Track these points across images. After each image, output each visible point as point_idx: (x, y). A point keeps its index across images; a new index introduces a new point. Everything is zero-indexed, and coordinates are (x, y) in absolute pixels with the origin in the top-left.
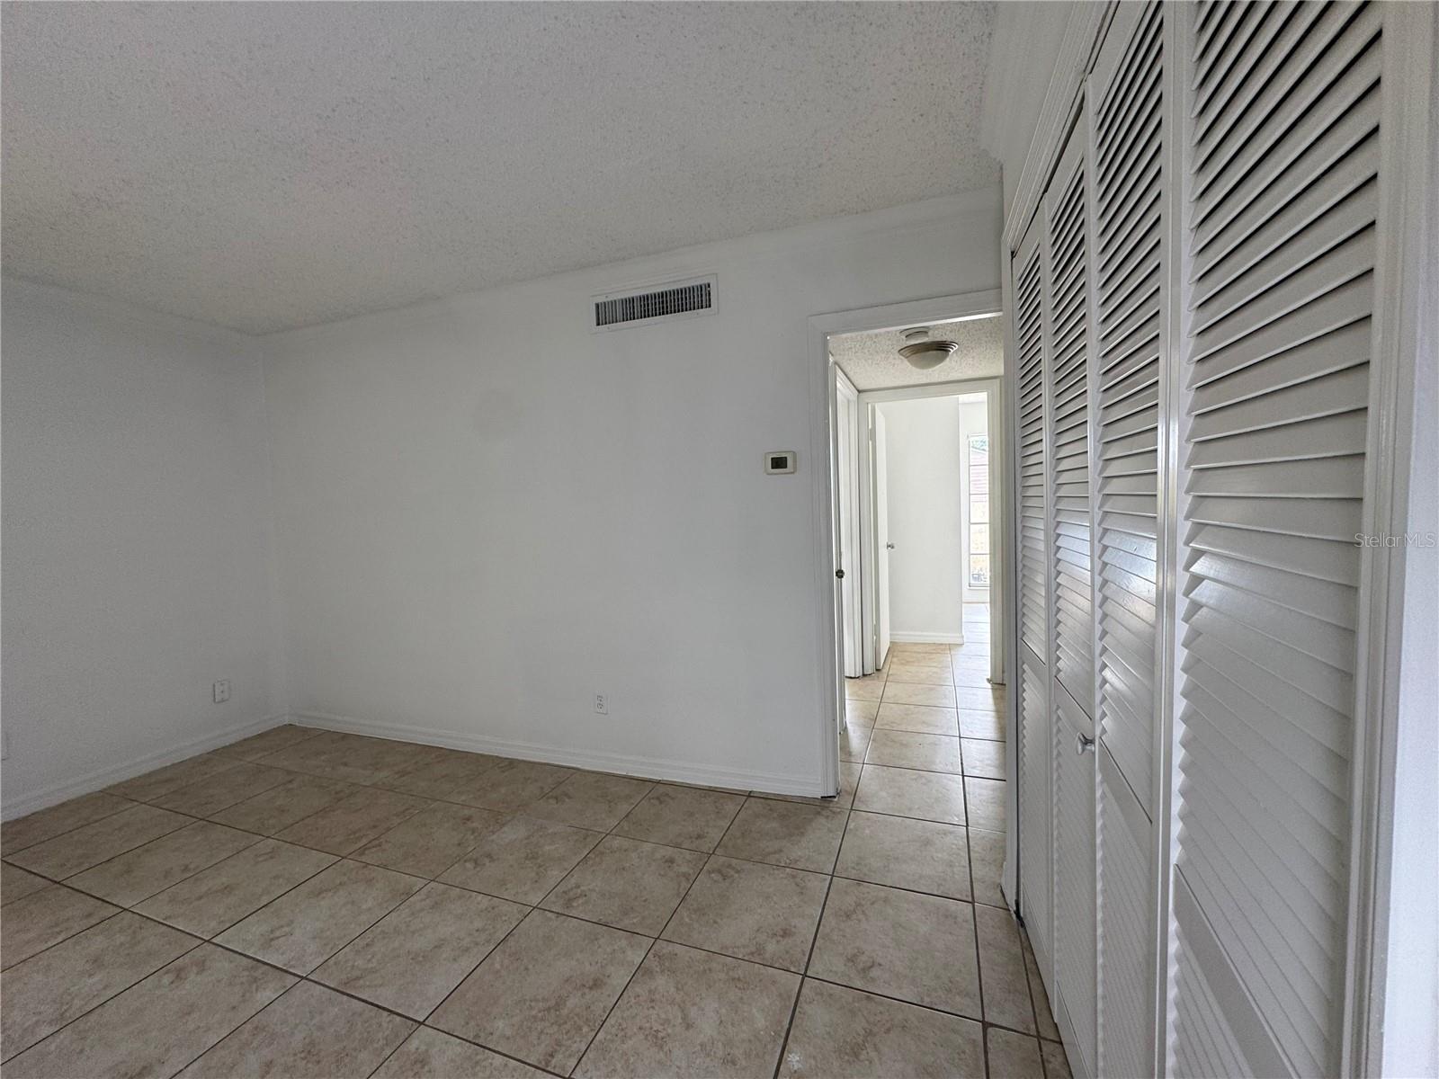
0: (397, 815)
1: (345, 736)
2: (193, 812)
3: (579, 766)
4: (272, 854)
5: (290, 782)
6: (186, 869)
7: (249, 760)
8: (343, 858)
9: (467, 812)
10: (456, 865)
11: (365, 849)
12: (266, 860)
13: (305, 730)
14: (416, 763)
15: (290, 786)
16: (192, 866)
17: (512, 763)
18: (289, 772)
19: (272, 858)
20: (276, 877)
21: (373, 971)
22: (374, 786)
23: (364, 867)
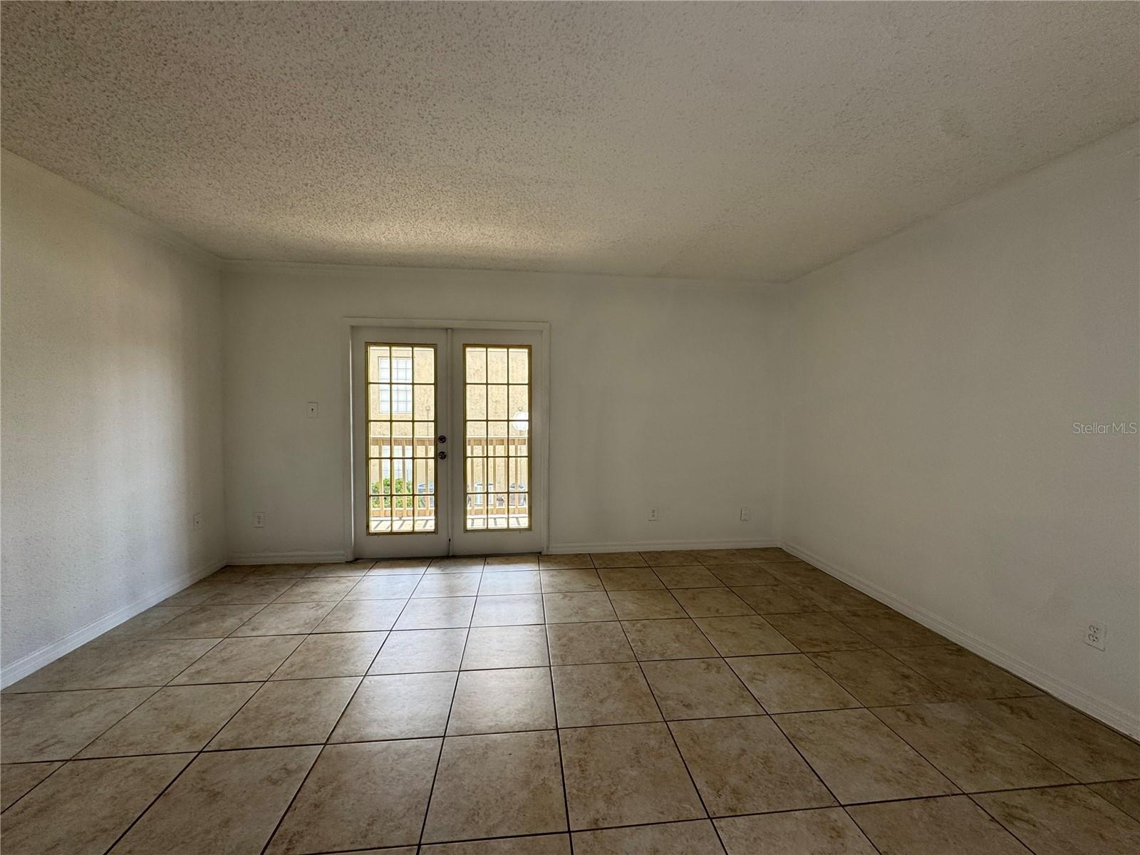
0: (845, 643)
1: (815, 569)
2: (724, 581)
3: (1049, 691)
4: (760, 627)
5: (776, 585)
6: (717, 611)
7: (755, 562)
8: (802, 653)
9: (906, 671)
10: (890, 708)
11: (819, 655)
12: (756, 628)
13: (788, 555)
14: (867, 611)
15: (775, 588)
16: (720, 611)
17: (960, 651)
18: (776, 579)
19: (760, 628)
20: (762, 642)
21: (811, 742)
22: (830, 613)
23: (816, 667)
